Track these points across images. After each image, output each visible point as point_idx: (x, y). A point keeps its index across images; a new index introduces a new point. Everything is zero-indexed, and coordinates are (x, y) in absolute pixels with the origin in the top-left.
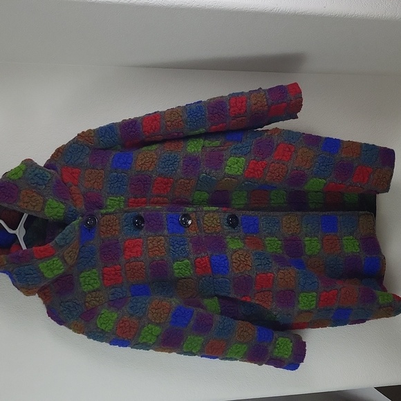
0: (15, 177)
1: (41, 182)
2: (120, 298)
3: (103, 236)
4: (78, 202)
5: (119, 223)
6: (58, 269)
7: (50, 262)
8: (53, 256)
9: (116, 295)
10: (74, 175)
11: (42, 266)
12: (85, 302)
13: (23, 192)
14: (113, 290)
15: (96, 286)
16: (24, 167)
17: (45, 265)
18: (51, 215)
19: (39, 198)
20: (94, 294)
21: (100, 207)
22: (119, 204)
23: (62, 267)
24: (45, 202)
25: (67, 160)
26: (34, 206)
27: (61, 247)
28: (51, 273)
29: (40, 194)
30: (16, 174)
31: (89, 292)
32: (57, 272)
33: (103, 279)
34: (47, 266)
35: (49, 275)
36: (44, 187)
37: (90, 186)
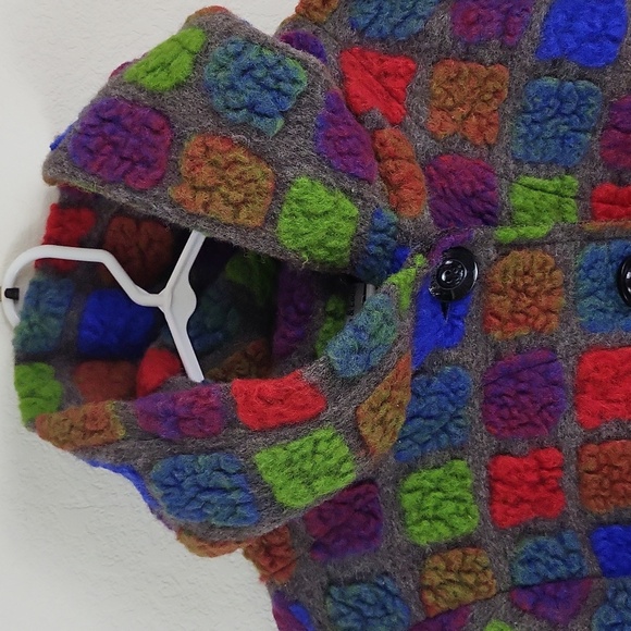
0: (161, 81)
1: (266, 101)
2: (559, 580)
3: (497, 334)
4: (406, 193)
5: (566, 283)
6: (332, 473)
7: (303, 445)
8: (315, 420)
9: (541, 568)
10: (389, 82)
11: (269, 460)
12: (421, 588)
13: (192, 145)
14: (528, 543)
15: (465, 526)
16: (196, 40)
17: (282, 455)
18: (302, 242)
19: (258, 173)
20: (455, 556)
21: (489, 216)
22: (559, 208)
23: (348, 466)
24: (281, 186)
25: (363, 22)
26: (237, 206)
27: (351, 383)
28: (303, 490)
29: (260, 157)
30: (165, 66)
31: (438, 549)
32: (326, 487)
33: (491, 501)
34: (290, 462)
35: (297, 497)
36: (280, 122)
37: (450, 127)
